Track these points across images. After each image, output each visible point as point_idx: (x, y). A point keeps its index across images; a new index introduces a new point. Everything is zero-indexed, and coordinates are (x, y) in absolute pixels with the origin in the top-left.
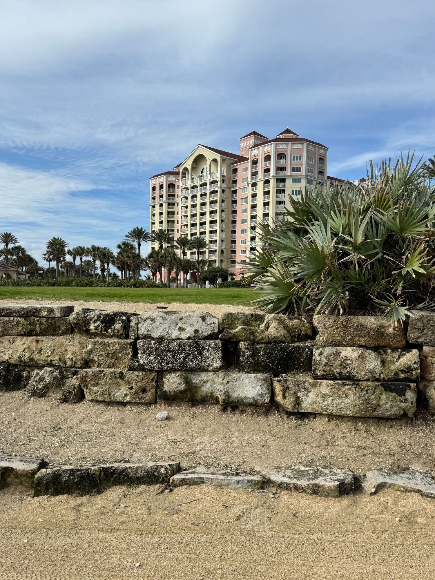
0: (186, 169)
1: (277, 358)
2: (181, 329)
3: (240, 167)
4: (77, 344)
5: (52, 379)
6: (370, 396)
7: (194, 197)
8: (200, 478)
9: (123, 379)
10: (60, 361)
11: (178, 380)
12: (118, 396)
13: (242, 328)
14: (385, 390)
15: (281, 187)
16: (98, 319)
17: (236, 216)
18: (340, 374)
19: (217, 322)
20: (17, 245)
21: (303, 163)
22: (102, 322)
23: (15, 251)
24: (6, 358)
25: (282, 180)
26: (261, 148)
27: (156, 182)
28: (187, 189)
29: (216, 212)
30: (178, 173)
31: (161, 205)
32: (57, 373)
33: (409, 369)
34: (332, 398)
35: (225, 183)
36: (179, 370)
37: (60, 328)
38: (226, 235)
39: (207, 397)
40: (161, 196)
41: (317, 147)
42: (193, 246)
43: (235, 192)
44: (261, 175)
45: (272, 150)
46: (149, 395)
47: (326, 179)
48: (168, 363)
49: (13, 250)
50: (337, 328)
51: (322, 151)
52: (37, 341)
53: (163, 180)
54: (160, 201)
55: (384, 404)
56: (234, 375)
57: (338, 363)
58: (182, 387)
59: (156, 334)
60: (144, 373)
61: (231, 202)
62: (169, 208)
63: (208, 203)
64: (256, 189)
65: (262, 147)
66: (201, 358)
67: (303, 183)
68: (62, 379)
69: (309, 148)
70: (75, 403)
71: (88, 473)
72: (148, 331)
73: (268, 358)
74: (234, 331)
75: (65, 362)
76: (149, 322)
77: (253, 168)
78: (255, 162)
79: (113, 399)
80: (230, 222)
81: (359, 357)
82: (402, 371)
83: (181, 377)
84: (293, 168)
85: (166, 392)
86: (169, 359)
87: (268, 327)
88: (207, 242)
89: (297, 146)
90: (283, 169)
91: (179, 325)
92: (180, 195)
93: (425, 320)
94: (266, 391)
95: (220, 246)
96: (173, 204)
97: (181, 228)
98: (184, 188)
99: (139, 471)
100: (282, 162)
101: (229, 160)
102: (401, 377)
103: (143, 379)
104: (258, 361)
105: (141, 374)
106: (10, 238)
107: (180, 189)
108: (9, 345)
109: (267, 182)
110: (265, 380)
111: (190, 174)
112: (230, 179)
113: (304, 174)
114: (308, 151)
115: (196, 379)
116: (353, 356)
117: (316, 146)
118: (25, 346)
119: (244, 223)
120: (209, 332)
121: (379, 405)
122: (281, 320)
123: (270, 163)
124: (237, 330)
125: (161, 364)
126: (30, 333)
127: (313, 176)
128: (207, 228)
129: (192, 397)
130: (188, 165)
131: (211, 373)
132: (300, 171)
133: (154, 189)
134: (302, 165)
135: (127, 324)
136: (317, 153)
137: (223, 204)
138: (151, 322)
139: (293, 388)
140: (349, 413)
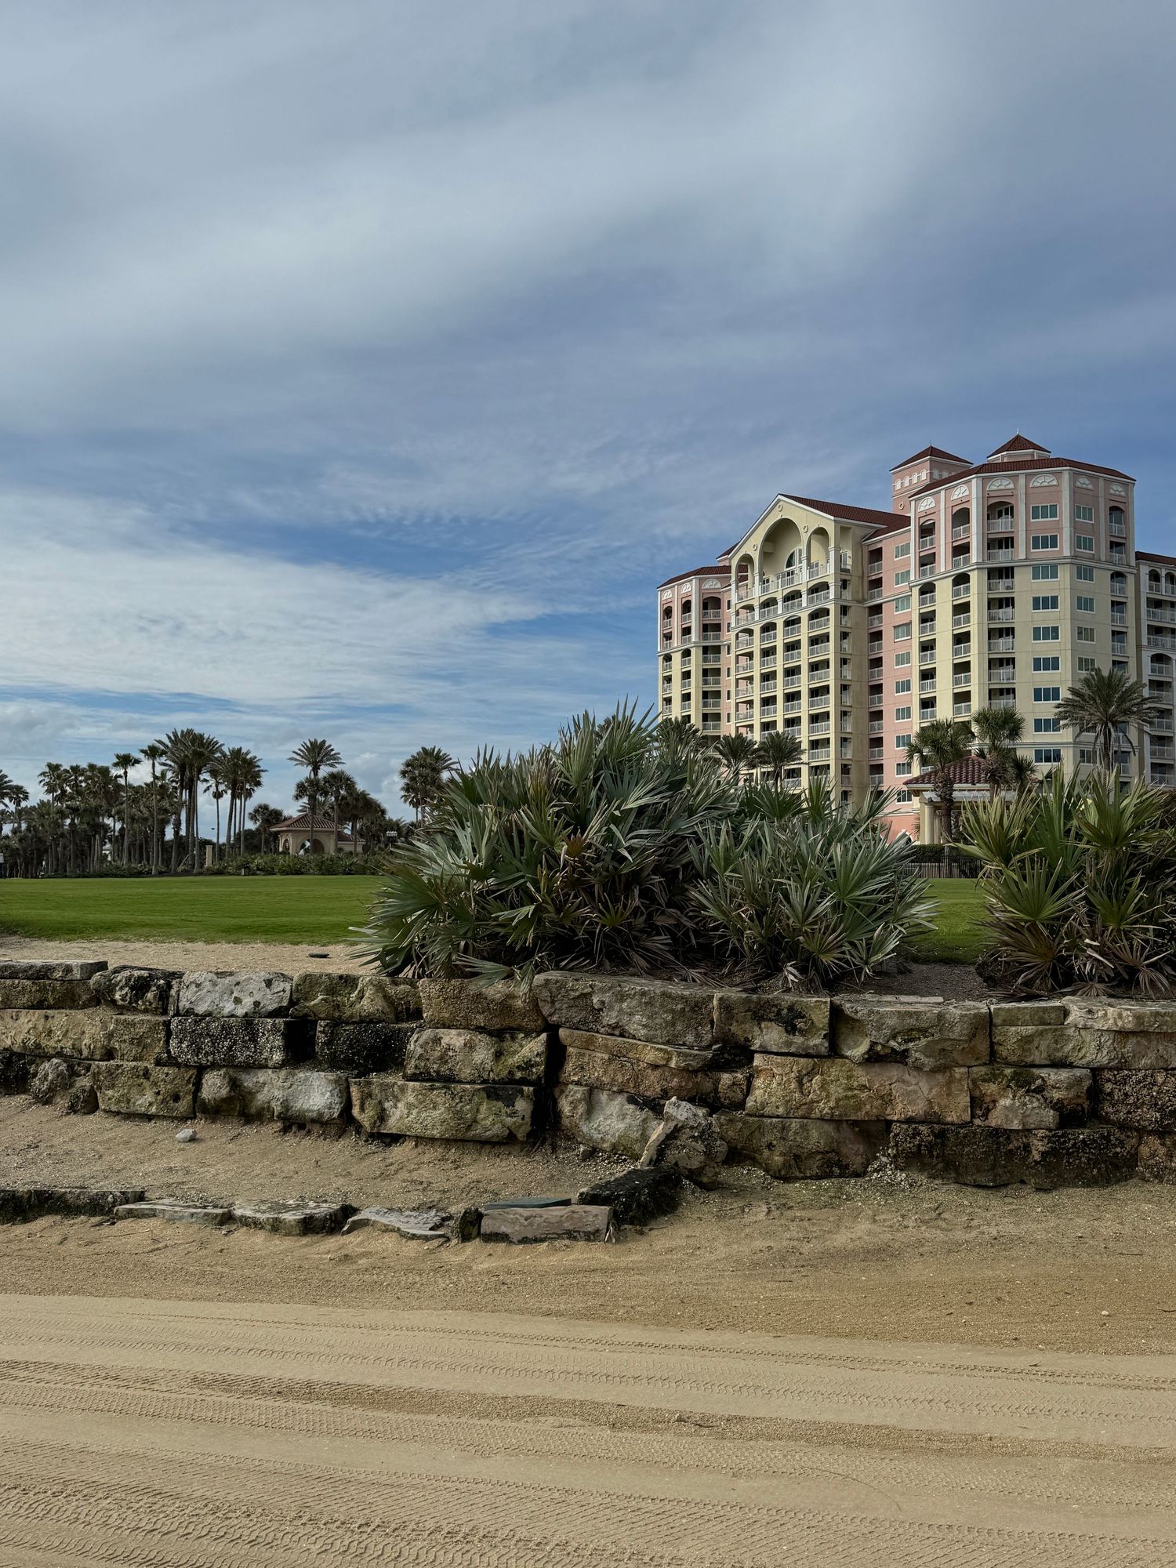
0: (747, 559)
1: (365, 1047)
2: (237, 1001)
3: (889, 543)
4: (98, 1023)
5: (55, 1076)
6: (462, 1106)
7: (769, 628)
8: (152, 1209)
9: (148, 1079)
10: (74, 1048)
11: (218, 1082)
12: (140, 1106)
13: (322, 999)
14: (489, 1097)
15: (1001, 590)
16: (127, 984)
17: (880, 674)
18: (438, 1072)
19: (288, 988)
20: (339, 768)
21: (1064, 524)
22: (132, 988)
23: (331, 785)
24: (8, 1042)
25: (1007, 573)
26: (943, 493)
27: (671, 596)
28: (750, 608)
29: (825, 664)
30: (728, 569)
31: (687, 653)
32: (63, 1067)
33: (528, 1065)
34: (417, 1110)
35: (850, 587)
36: (224, 1066)
37: (80, 996)
38: (856, 725)
39: (263, 1109)
40: (687, 631)
41: (1101, 480)
42: (759, 757)
43: (877, 610)
44: (944, 563)
45: (974, 495)
46: (183, 1105)
47: (1133, 562)
48: (207, 1054)
49: (326, 782)
50: (445, 999)
51: (1117, 489)
52: (47, 1017)
53: (690, 589)
54: (683, 642)
55: (482, 1119)
56: (302, 1075)
57: (437, 1054)
58: (224, 1092)
59: (201, 1009)
60: (176, 1070)
61: (866, 637)
62: (705, 660)
63: (805, 644)
64: (933, 600)
65: (946, 489)
66: (255, 1047)
67: (1065, 575)
68: (70, 1076)
69: (1078, 484)
70: (85, 1114)
71: (14, 1195)
72: (191, 1003)
73: (351, 1047)
74: (312, 1003)
75: (80, 1052)
76: (193, 988)
77: (924, 545)
78: (927, 530)
79: (132, 1109)
80: (866, 690)
81: (465, 1045)
82: (519, 1068)
83: (224, 1077)
84: (1036, 539)
85: (204, 1100)
86: (207, 1049)
87: (362, 998)
88: (805, 745)
89: (1043, 479)
90: (1007, 542)
91: (235, 995)
92: (733, 625)
93: (554, 988)
94: (337, 1100)
95: (839, 755)
96: (717, 650)
97: (737, 710)
98: (743, 608)
99: (82, 1197)
100: (1002, 526)
101: (858, 527)
102: (517, 1078)
103: (174, 1079)
104: (336, 1052)
105: (171, 1071)
106: (323, 753)
107: (732, 610)
108: (11, 1023)
109: (962, 579)
110: (336, 1082)
111: (757, 571)
112: (863, 577)
113: (1067, 552)
114: (1075, 491)
115: (249, 1081)
116: (458, 1044)
117: (1098, 478)
118: (30, 1025)
119: (903, 691)
120: (276, 1006)
121: (475, 1121)
122: (380, 986)
123: (967, 530)
124: (315, 1002)
125: (197, 1056)
126: (39, 1005)
127: (1092, 558)
128: (804, 709)
129: (243, 1109)
130: (753, 547)
131: (270, 1071)
132: (1054, 545)
133: (668, 612)
134: (1060, 529)
135: (166, 991)
136: (1101, 493)
137: (846, 644)
138: (195, 989)
139: (379, 1095)
140: (436, 1133)
